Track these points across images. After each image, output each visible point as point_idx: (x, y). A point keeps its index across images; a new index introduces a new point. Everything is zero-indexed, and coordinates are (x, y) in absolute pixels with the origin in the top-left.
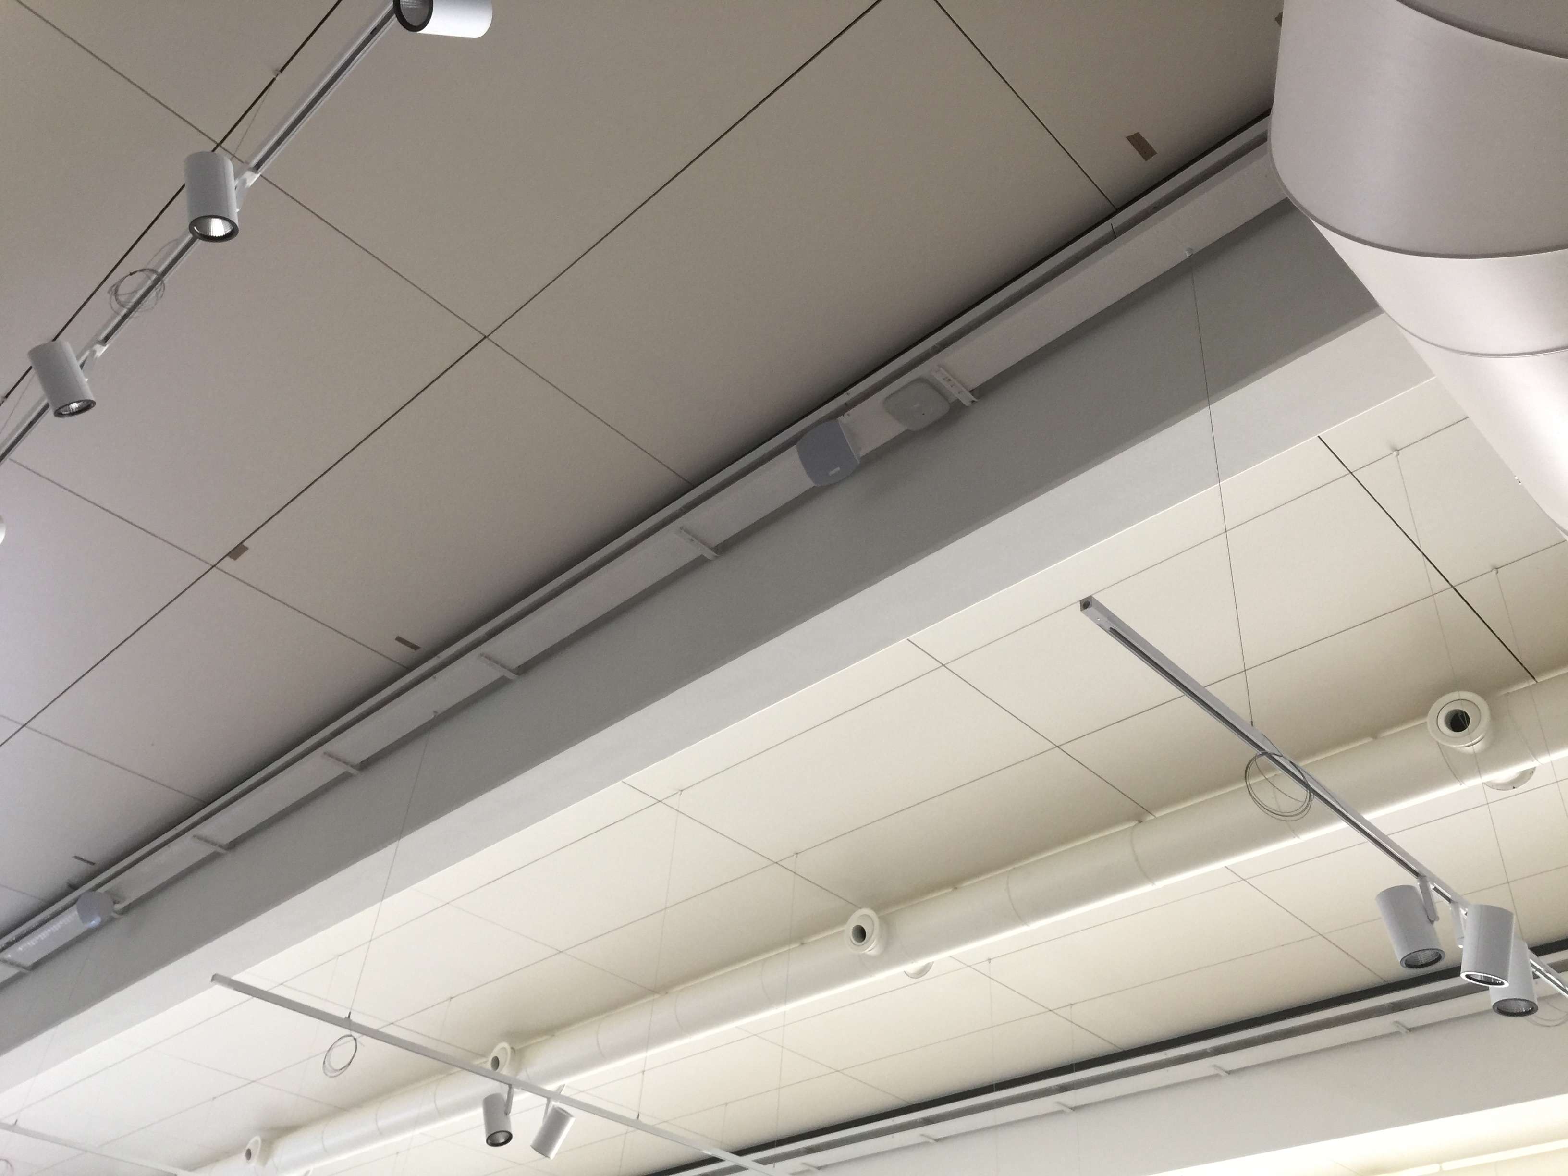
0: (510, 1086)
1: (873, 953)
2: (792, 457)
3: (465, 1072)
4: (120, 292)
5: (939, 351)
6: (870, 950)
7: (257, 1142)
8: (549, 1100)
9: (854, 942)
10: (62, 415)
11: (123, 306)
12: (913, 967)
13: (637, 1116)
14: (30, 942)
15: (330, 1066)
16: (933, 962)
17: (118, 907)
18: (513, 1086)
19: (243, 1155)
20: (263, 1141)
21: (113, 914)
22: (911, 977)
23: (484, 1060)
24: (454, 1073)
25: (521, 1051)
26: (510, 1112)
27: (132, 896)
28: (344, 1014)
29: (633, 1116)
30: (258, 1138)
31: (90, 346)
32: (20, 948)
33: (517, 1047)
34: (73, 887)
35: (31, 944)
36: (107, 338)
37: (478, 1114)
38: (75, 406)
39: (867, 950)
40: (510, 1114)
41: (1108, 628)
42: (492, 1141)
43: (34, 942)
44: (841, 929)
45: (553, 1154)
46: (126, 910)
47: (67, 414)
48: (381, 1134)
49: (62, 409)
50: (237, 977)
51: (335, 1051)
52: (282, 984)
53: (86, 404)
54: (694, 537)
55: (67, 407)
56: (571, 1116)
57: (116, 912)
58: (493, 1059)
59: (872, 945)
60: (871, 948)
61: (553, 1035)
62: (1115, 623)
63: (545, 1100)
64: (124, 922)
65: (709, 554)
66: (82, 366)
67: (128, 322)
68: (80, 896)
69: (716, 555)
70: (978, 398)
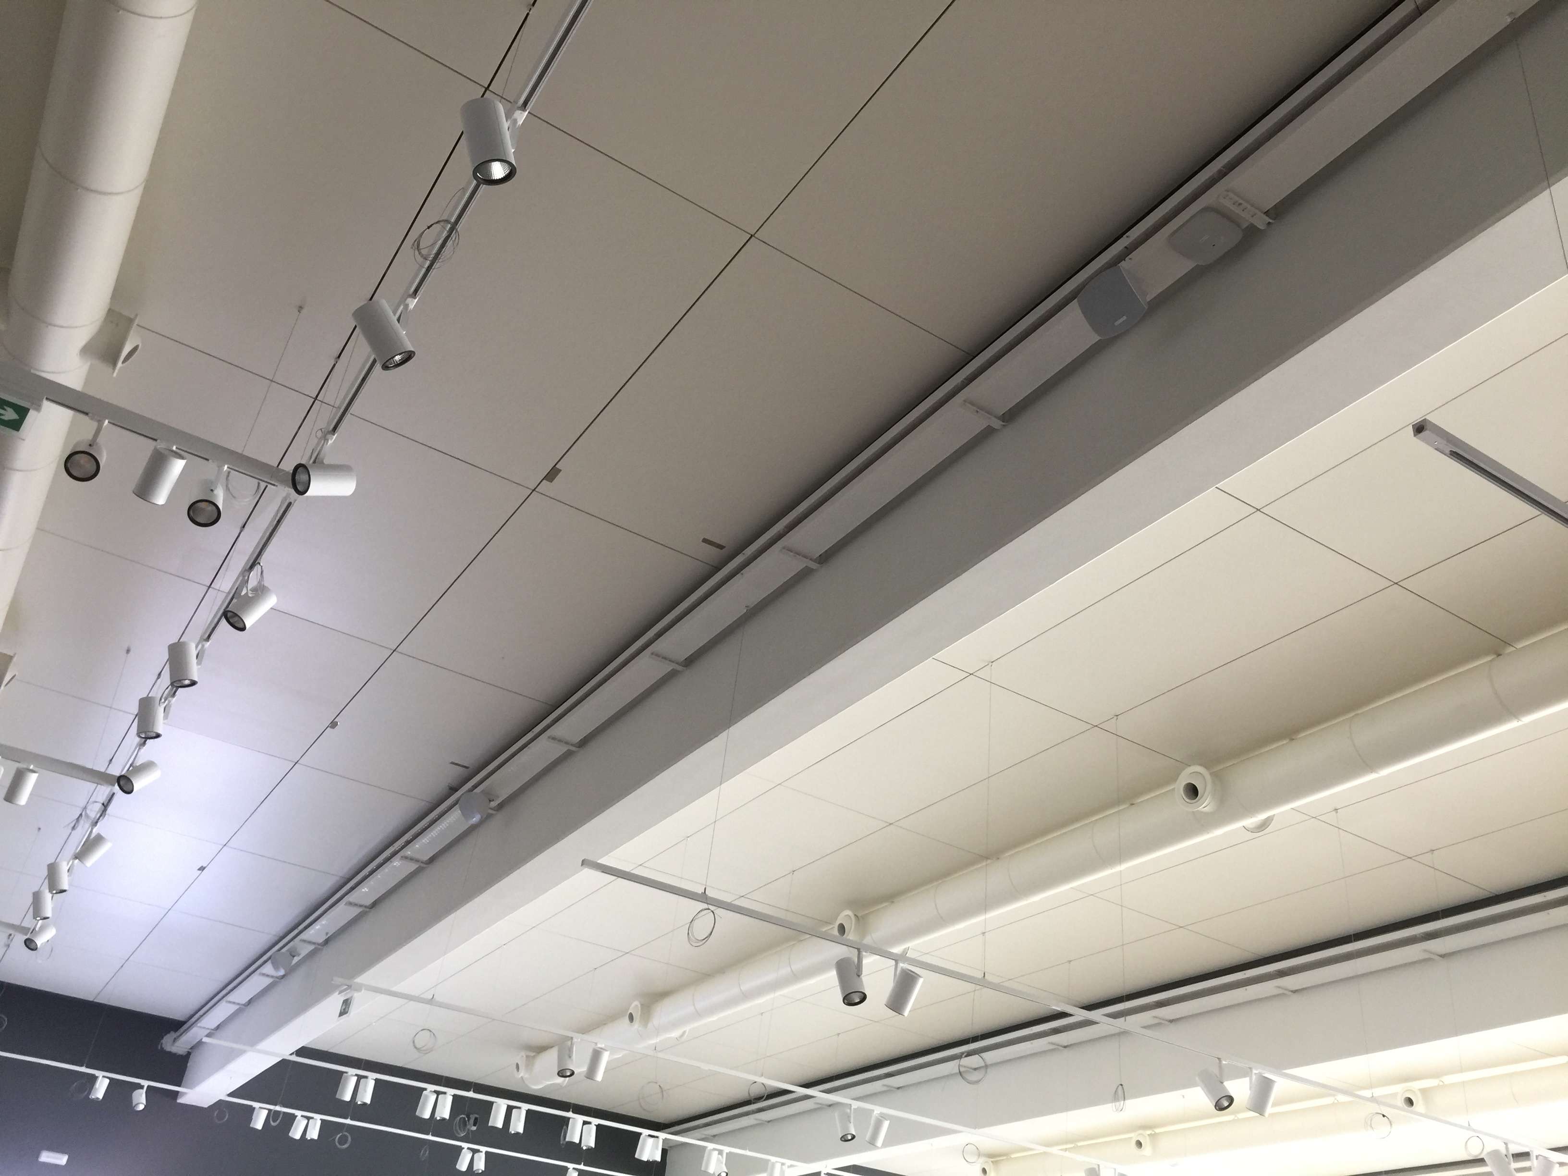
0: (859, 950)
1: (1206, 809)
2: (1074, 311)
3: (815, 939)
4: (421, 246)
5: (1225, 174)
6: (1204, 807)
7: (636, 1006)
8: (896, 961)
9: (1188, 800)
10: (388, 367)
11: (426, 259)
12: (1251, 821)
13: (983, 975)
14: (424, 840)
15: (694, 936)
16: (1274, 815)
17: (493, 804)
18: (861, 950)
19: (627, 1017)
20: (642, 1005)
21: (491, 812)
22: (1251, 832)
23: (832, 926)
24: (805, 939)
25: (863, 917)
26: (861, 974)
27: (504, 795)
28: (700, 891)
29: (979, 975)
30: (636, 1003)
31: (403, 301)
32: (417, 845)
33: (859, 915)
34: (453, 790)
35: (426, 841)
36: (416, 291)
37: (831, 977)
38: (398, 358)
39: (1201, 807)
40: (862, 975)
41: (1448, 452)
42: (849, 1001)
43: (428, 839)
44: (1171, 787)
45: (906, 1013)
46: (501, 806)
47: (392, 367)
48: (747, 996)
49: (387, 363)
50: (602, 861)
51: (695, 923)
52: (641, 865)
53: (405, 356)
54: (980, 409)
55: (392, 360)
56: (920, 977)
57: (491, 809)
58: (839, 925)
59: (1206, 802)
60: (1206, 804)
61: (893, 902)
62: (1455, 445)
63: (894, 962)
64: (499, 817)
65: (996, 424)
66: (398, 320)
67: (433, 273)
68: (461, 797)
69: (1004, 424)
70: (1274, 219)
